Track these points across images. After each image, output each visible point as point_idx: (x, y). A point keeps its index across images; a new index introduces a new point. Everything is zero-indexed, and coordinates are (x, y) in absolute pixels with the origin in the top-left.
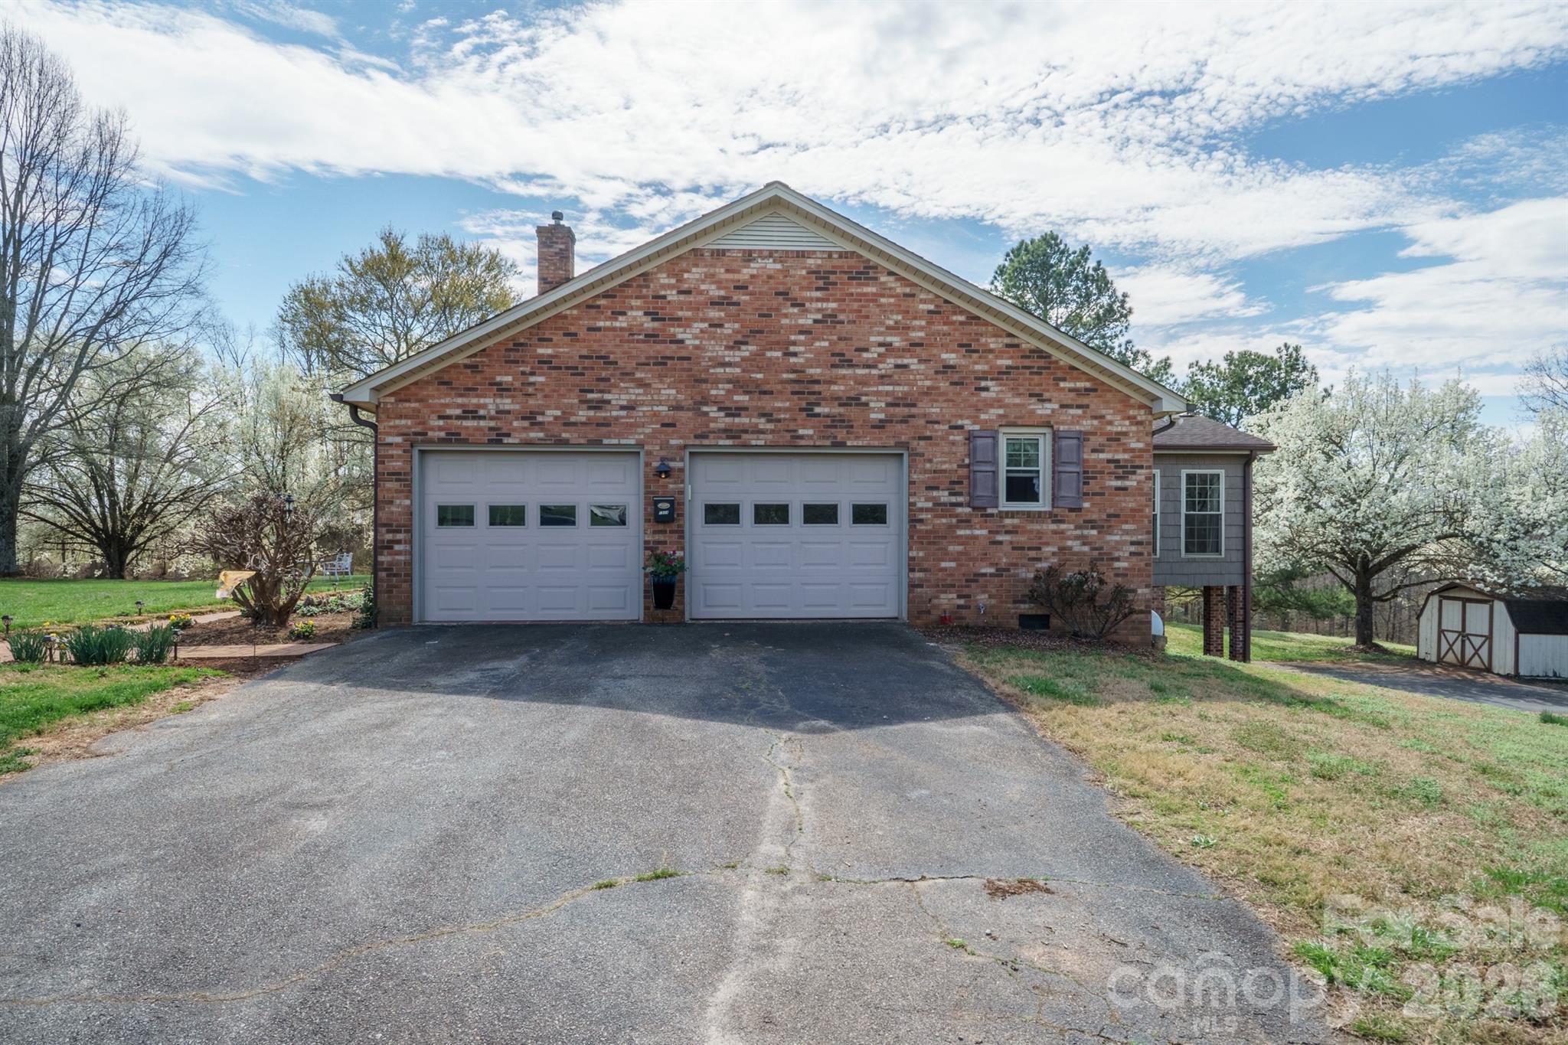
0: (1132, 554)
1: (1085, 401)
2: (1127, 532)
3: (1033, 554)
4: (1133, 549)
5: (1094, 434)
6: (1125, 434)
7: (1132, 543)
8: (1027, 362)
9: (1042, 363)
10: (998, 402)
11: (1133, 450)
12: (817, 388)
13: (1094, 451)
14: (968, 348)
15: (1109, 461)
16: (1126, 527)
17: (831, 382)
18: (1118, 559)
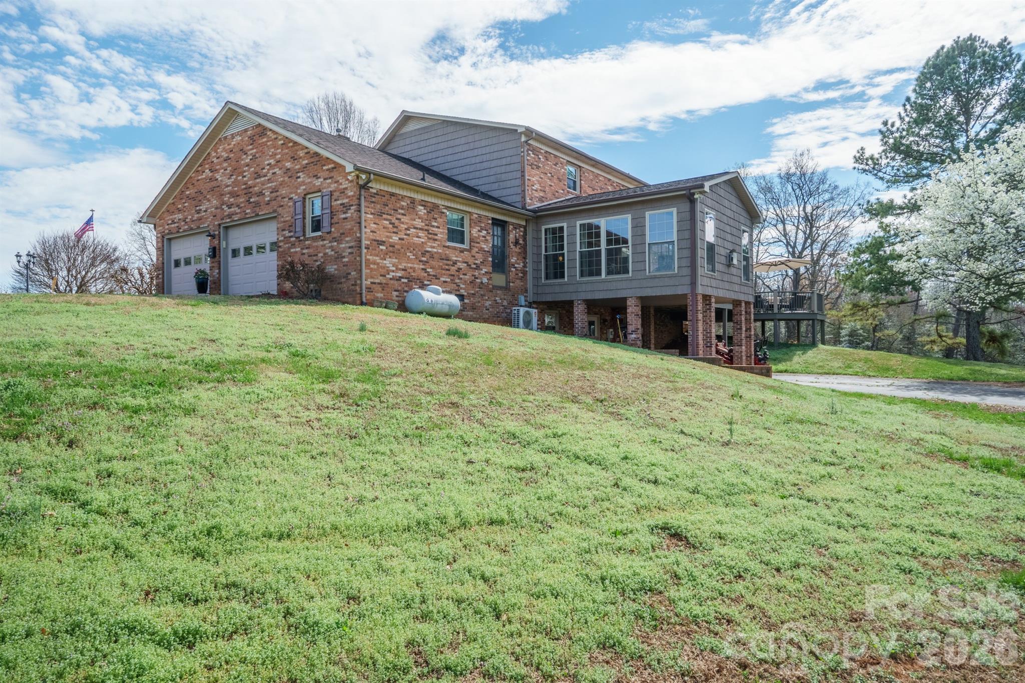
0: (350, 253)
1: (332, 174)
2: (347, 242)
3: (315, 258)
4: (350, 250)
5: (335, 191)
6: (346, 188)
7: (350, 247)
8: (312, 160)
9: (317, 159)
10: (303, 183)
11: (349, 197)
12: (251, 190)
13: (336, 200)
14: (294, 159)
15: (341, 204)
16: (347, 239)
17: (255, 186)
18: (344, 257)
